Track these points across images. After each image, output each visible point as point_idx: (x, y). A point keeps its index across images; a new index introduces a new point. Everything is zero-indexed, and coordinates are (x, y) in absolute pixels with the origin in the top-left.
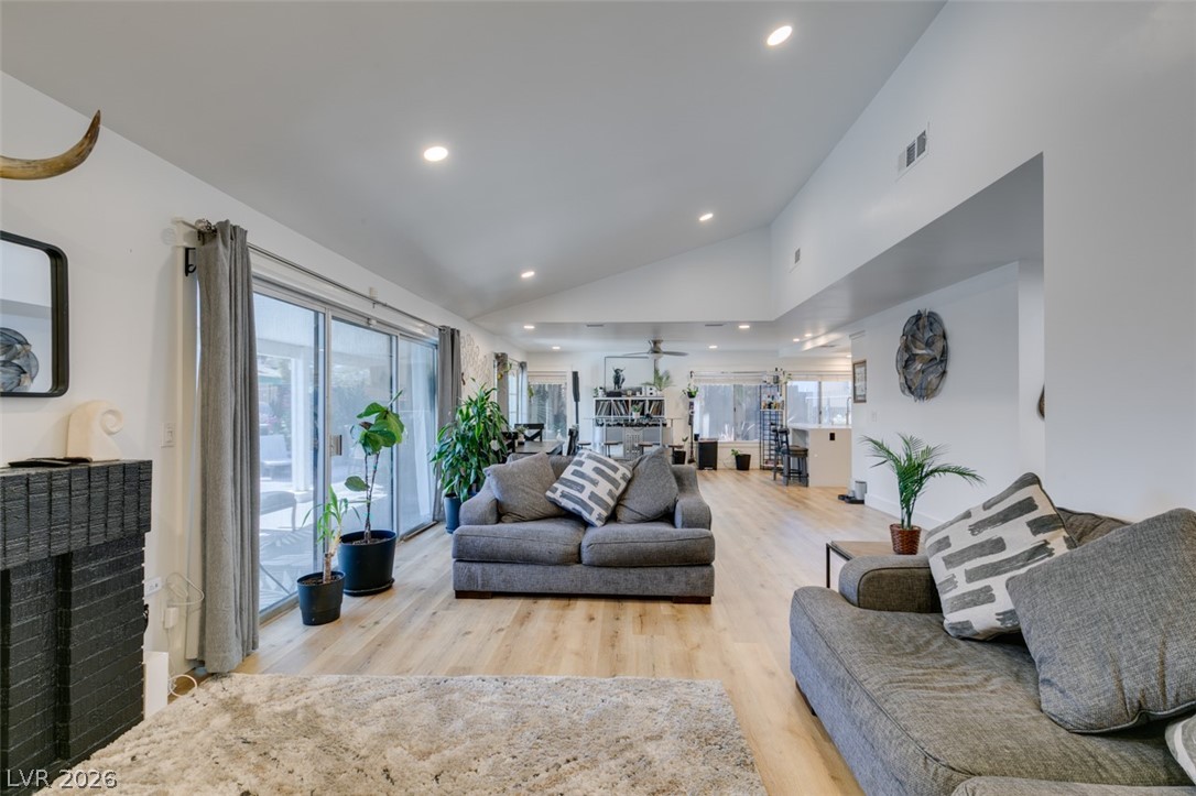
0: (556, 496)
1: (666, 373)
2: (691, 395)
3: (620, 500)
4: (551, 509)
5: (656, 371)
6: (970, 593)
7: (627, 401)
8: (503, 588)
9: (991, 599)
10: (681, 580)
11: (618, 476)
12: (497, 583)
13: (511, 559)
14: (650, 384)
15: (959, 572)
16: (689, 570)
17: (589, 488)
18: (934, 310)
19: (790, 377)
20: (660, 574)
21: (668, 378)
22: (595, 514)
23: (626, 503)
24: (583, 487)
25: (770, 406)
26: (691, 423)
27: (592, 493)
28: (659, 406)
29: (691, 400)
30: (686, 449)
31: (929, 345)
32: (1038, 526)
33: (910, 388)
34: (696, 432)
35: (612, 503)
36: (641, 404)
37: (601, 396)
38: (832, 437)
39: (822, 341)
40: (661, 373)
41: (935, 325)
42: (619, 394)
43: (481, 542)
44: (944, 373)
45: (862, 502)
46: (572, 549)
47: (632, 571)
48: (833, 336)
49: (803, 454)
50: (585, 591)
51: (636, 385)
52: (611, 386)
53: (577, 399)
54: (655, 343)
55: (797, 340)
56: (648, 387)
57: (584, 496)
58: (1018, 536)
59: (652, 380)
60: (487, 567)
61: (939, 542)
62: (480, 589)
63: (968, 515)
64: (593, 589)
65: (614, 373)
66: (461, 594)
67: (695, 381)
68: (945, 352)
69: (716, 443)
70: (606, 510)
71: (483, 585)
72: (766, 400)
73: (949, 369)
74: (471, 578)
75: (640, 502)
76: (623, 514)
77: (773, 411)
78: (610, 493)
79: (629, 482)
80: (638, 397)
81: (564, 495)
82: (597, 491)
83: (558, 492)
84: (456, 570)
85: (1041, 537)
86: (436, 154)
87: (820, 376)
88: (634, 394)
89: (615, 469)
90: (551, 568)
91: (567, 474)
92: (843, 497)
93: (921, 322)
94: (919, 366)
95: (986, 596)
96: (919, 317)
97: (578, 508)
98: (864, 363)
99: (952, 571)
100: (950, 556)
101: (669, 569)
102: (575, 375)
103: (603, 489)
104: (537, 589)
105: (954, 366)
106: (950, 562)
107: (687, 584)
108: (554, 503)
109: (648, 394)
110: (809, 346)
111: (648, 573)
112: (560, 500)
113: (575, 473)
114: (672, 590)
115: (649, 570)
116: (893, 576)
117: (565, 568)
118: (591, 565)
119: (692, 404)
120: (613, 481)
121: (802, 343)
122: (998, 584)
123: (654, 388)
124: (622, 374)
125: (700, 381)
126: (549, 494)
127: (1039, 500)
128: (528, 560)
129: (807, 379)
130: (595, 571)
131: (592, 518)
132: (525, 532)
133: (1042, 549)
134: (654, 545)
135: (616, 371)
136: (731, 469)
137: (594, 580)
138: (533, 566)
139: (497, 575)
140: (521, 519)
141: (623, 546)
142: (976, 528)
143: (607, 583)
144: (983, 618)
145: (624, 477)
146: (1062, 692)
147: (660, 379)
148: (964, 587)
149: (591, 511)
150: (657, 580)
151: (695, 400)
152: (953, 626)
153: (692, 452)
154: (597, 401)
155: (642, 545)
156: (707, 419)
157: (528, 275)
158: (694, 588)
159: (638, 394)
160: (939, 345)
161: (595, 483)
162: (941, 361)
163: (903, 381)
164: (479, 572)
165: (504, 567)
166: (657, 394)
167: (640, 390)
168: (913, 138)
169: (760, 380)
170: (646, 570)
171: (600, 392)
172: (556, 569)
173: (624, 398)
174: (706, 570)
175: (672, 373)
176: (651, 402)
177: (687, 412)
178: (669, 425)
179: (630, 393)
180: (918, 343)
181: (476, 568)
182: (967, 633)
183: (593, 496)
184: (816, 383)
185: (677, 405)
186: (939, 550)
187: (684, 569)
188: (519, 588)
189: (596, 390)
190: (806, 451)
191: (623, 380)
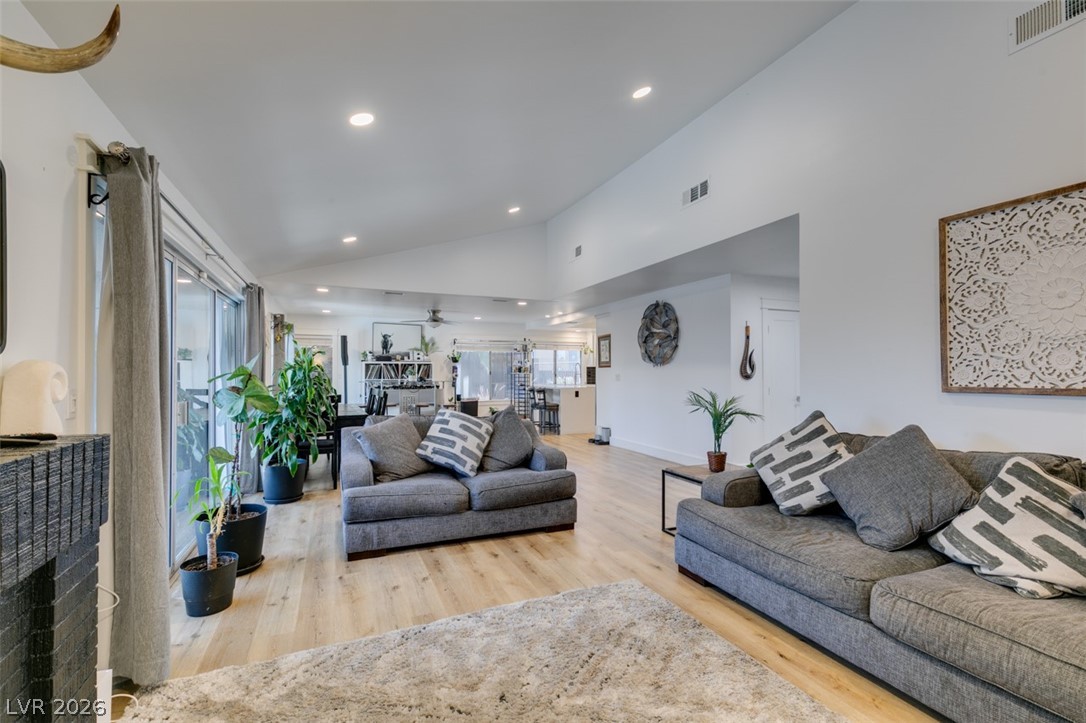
0: (428, 453)
1: (432, 340)
2: (455, 360)
3: (486, 451)
4: (422, 466)
5: (423, 338)
6: (797, 487)
7: (397, 365)
8: (399, 543)
9: (811, 488)
10: (553, 513)
11: (482, 431)
12: (393, 540)
13: (408, 514)
14: (417, 349)
15: (785, 475)
16: (558, 503)
17: (460, 443)
18: (668, 302)
19: (534, 346)
20: (537, 510)
21: (433, 344)
22: (468, 466)
23: (491, 454)
24: (454, 443)
25: (520, 370)
26: (454, 385)
27: (463, 447)
28: (426, 370)
29: (455, 364)
31: (665, 326)
32: (830, 442)
33: (649, 357)
34: (458, 393)
35: (480, 455)
36: (410, 368)
37: (370, 360)
38: (577, 394)
39: (570, 318)
40: (427, 339)
41: (669, 313)
42: (389, 359)
43: (376, 502)
44: (677, 346)
45: (608, 443)
46: (464, 498)
47: (515, 510)
48: (579, 315)
49: (555, 408)
50: (476, 533)
51: (404, 350)
52: (379, 350)
53: (345, 361)
54: (434, 312)
55: (548, 316)
56: (416, 353)
57: (457, 451)
58: (819, 449)
59: (419, 346)
60: (382, 525)
61: (765, 458)
62: (375, 547)
63: (781, 439)
64: (483, 530)
65: (382, 338)
66: (353, 556)
67: (458, 347)
68: (677, 331)
69: (476, 402)
70: (477, 461)
71: (379, 544)
72: (516, 364)
73: (679, 344)
74: (366, 538)
75: (505, 452)
76: (490, 464)
77: (522, 374)
78: (478, 446)
79: (492, 436)
80: (406, 361)
81: (435, 452)
82: (467, 445)
83: (429, 449)
84: (349, 533)
85: (833, 448)
86: (362, 119)
87: (555, 346)
88: (403, 359)
89: (480, 426)
90: (445, 518)
91: (434, 431)
92: (592, 441)
93: (658, 310)
94: (656, 342)
95: (808, 488)
96: (657, 305)
97: (451, 462)
98: (608, 337)
99: (779, 475)
100: (776, 466)
101: (544, 505)
102: (344, 339)
103: (473, 444)
104: (433, 539)
105: (683, 342)
106: (776, 470)
107: (558, 515)
108: (425, 459)
109: (416, 359)
110: (556, 321)
111: (528, 510)
112: (432, 456)
113: (442, 430)
114: (547, 522)
115: (529, 508)
116: (742, 483)
117: (458, 516)
118: (483, 510)
119: (455, 368)
120: (479, 436)
121: (552, 318)
122: (814, 479)
123: (422, 353)
125: (461, 347)
126: (419, 451)
127: (827, 427)
128: (424, 513)
129: (546, 348)
130: (485, 516)
131: (466, 470)
132: (418, 488)
133: (835, 456)
134: (533, 486)
135: (384, 337)
137: (484, 523)
138: (428, 519)
139: (392, 532)
140: (399, 477)
141: (509, 490)
142: (790, 447)
143: (495, 523)
144: (808, 500)
145: (487, 432)
146: (878, 531)
147: (426, 345)
148: (790, 484)
149: (464, 463)
150: (535, 515)
151: (458, 365)
152: (789, 509)
154: (367, 366)
155: (524, 487)
156: (466, 381)
157: (350, 240)
158: (563, 518)
159: (406, 358)
160: (673, 326)
161: (464, 438)
162: (674, 338)
163: (643, 351)
164: (375, 531)
165: (398, 522)
166: (424, 359)
167: (408, 355)
168: (697, 183)
169: (510, 348)
170: (526, 508)
171: (370, 356)
172: (450, 518)
173: (393, 362)
174: (571, 502)
175: (436, 340)
176: (420, 366)
177: (450, 376)
178: (441, 387)
179: (398, 357)
180: (656, 325)
181: (372, 528)
182: (799, 512)
183: (464, 450)
184: (552, 352)
185: (442, 369)
186: (766, 463)
187: (556, 503)
188: (415, 541)
189: (365, 355)
190: (558, 406)
191: (391, 345)
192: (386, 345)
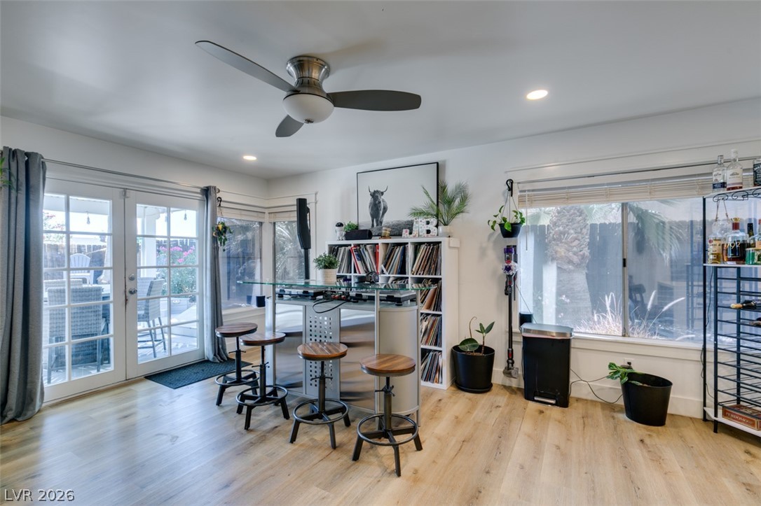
1: (461, 188)
2: (511, 231)
5: (441, 188)
21: (464, 199)
26: (509, 289)
28: (435, 255)
29: (510, 242)
30: (496, 341)
36: (398, 251)
37: (340, 238)
40: (451, 188)
42: (370, 234)
51: (406, 216)
53: (305, 242)
56: (423, 219)
59: (430, 205)
65: (369, 199)
67: (522, 201)
80: (406, 238)
88: (399, 234)
102: (302, 205)
109: (420, 233)
119: (510, 252)
123: (435, 221)
124: (386, 199)
125: (528, 200)
135: (375, 195)
136: (609, 407)
147: (450, 202)
151: (518, 242)
153: (510, 354)
154: (334, 248)
159: (405, 232)
166: (433, 232)
167: (410, 226)
173: (373, 241)
175: (470, 191)
176: (417, 246)
179: (384, 231)
185: (483, 252)
191: (385, 209)
192: (377, 209)
